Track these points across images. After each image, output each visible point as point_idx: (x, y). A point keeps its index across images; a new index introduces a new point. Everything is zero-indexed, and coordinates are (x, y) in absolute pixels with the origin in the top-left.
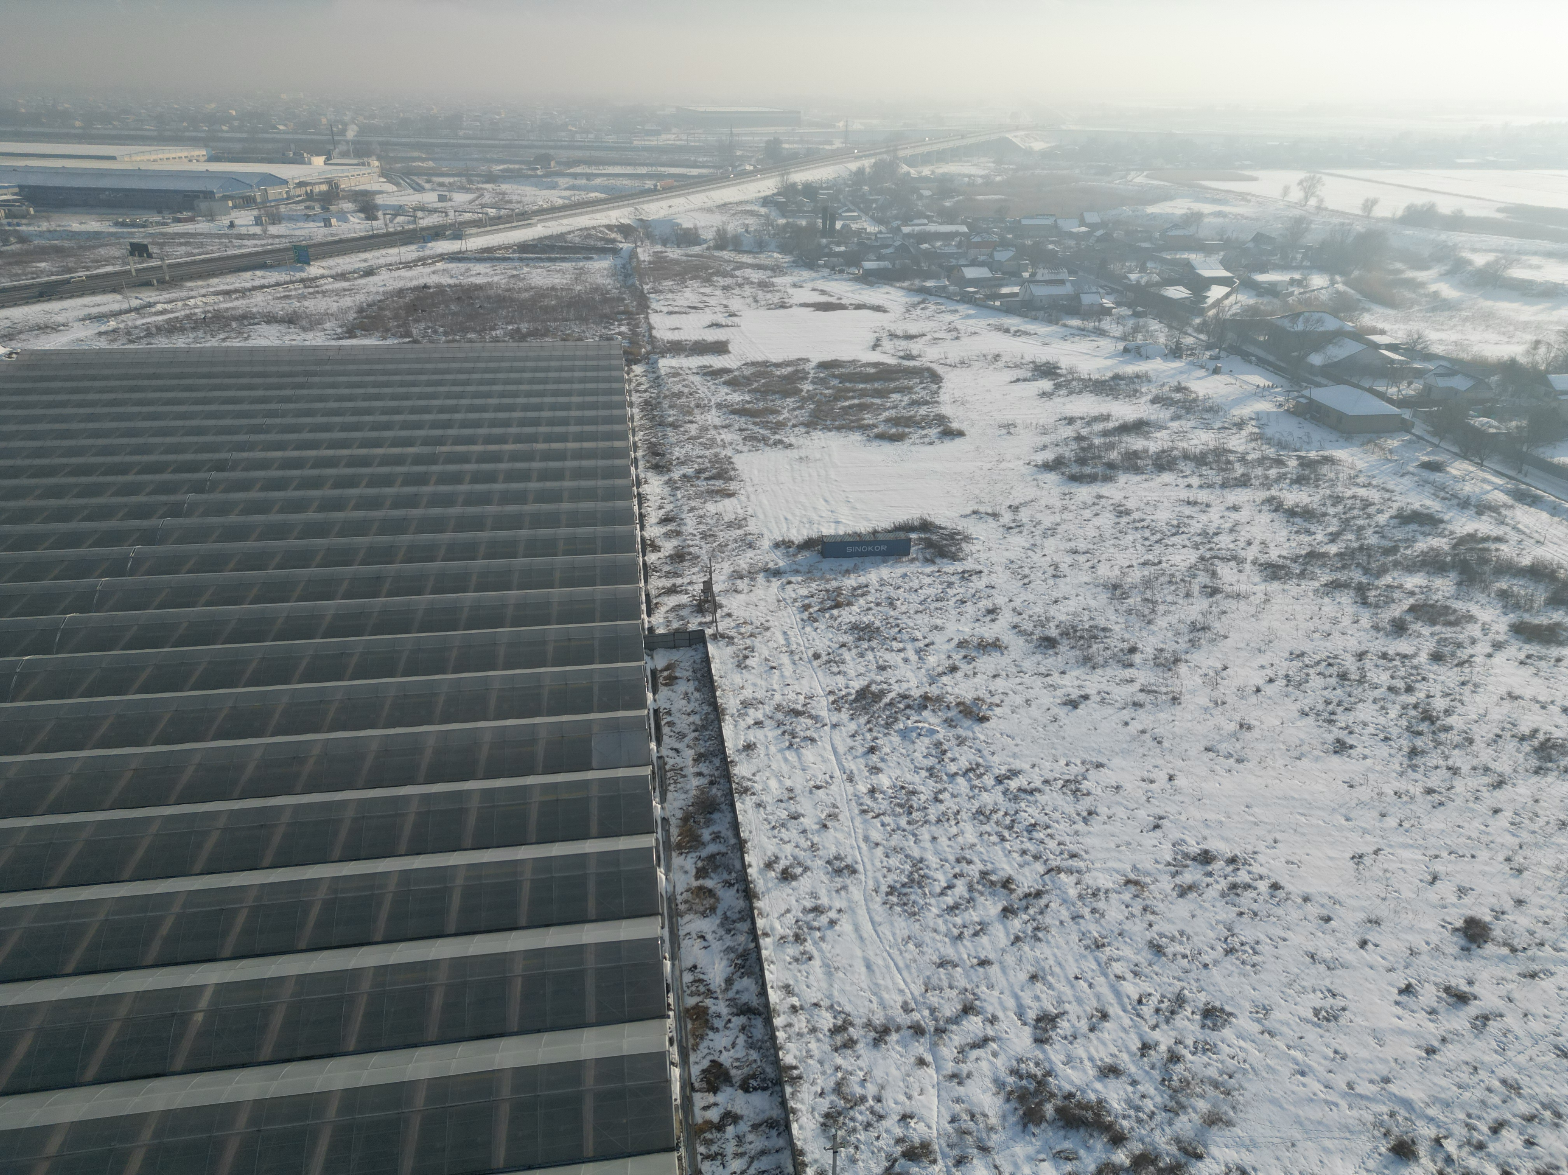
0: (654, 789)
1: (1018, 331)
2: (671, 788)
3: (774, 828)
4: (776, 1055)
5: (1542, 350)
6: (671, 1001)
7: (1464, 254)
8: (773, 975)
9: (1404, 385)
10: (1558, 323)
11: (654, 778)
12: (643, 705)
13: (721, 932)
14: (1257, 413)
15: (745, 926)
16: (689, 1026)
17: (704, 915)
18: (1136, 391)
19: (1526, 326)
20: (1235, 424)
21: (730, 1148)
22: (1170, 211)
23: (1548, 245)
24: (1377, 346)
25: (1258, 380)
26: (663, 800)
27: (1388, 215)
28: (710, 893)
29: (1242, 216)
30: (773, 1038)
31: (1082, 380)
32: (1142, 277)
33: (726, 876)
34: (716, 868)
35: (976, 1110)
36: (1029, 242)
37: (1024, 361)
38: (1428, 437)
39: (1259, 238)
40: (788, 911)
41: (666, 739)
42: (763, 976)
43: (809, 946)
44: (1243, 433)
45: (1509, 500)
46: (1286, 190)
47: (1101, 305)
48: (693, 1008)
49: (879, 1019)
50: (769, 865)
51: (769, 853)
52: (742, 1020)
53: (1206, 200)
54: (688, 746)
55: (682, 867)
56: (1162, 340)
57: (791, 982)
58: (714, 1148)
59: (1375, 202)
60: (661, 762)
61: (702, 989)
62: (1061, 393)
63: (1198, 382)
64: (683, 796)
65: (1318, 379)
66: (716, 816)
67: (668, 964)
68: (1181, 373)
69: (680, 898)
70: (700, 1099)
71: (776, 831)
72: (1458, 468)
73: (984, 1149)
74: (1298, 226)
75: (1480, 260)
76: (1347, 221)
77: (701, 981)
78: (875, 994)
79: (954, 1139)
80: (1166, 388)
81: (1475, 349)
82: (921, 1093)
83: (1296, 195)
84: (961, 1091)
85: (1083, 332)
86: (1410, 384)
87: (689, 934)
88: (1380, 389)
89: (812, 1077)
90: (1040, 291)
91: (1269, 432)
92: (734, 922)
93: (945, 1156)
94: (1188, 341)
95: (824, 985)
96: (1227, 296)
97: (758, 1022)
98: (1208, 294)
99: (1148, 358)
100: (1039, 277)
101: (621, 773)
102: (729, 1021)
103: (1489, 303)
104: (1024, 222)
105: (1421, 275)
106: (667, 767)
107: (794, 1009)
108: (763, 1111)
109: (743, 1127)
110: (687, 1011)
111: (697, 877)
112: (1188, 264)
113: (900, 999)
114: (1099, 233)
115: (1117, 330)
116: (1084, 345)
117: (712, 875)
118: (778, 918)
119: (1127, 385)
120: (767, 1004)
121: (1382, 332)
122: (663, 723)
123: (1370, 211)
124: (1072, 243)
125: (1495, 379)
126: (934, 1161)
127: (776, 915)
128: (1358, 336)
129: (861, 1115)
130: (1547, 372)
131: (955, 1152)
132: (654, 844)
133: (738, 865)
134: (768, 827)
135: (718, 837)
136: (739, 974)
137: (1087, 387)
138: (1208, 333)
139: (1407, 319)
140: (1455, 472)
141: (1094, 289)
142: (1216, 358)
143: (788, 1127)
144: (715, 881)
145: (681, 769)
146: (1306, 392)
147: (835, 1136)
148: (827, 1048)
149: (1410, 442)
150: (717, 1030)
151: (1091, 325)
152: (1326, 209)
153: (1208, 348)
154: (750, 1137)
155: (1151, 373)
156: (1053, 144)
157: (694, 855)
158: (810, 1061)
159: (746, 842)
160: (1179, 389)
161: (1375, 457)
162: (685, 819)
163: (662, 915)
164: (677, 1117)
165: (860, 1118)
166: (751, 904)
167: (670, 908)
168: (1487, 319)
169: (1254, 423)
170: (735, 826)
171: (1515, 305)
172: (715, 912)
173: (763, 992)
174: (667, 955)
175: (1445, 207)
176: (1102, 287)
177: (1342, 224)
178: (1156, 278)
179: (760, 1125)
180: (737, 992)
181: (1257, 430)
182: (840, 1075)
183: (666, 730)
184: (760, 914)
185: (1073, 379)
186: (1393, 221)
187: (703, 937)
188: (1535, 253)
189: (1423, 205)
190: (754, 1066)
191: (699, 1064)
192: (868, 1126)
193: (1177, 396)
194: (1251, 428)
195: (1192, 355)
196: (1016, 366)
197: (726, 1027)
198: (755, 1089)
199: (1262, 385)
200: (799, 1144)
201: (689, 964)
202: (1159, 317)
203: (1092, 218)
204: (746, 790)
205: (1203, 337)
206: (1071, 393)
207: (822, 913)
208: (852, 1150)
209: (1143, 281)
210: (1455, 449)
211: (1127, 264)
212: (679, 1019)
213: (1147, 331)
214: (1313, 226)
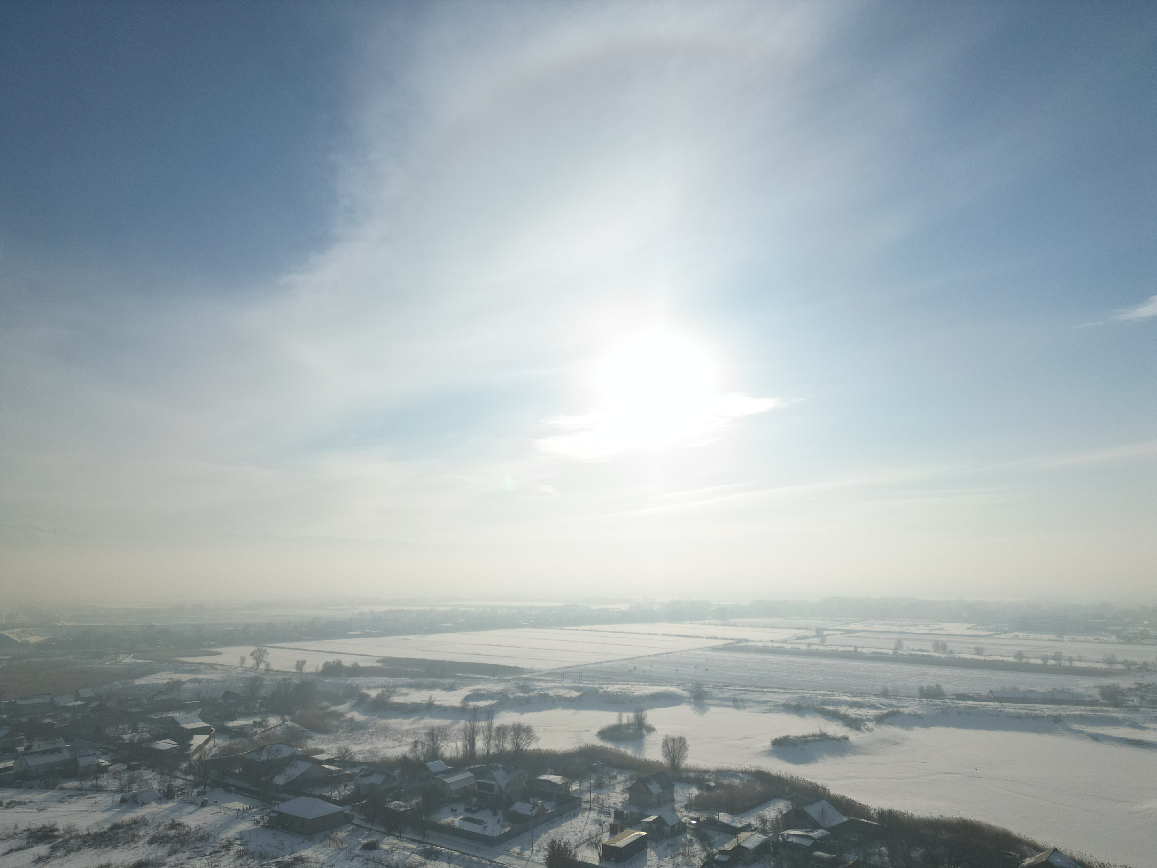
1: (12, 802)
5: (420, 747)
7: (363, 691)
9: (342, 788)
10: (424, 728)
14: (241, 833)
18: (134, 836)
19: (407, 733)
20: (224, 847)
22: (155, 681)
23: (408, 680)
24: (320, 762)
25: (239, 805)
27: (314, 670)
29: (212, 680)
31: (79, 836)
32: (134, 737)
36: (24, 720)
37: (18, 831)
38: (364, 824)
39: (227, 695)
44: (231, 853)
45: (423, 860)
46: (243, 660)
47: (98, 765)
53: (184, 672)
56: (155, 786)
59: (304, 662)
62: (58, 854)
63: (190, 816)
65: (283, 795)
68: (174, 811)
72: (387, 843)
74: (255, 683)
75: (373, 694)
76: (287, 677)
80: (162, 828)
81: (382, 753)
83: (250, 662)
85: (81, 792)
86: (346, 786)
88: (327, 794)
90: (34, 762)
91: (251, 847)
94: (178, 783)
96: (207, 742)
98: (192, 742)
99: (144, 804)
100: (35, 749)
103: (384, 721)
104: (19, 702)
105: (341, 708)
112: (173, 721)
114: (94, 704)
115: (113, 784)
116: (82, 804)
119: (125, 832)
121: (322, 752)
123: (301, 669)
124: (68, 715)
125: (397, 772)
128: (307, 757)
130: (425, 761)
137: (85, 842)
138: (195, 775)
139: (336, 740)
140: (385, 847)
141: (91, 752)
142: (203, 793)
146: (276, 808)
149: (353, 831)
151: (88, 784)
152: (272, 670)
153: (196, 785)
155: (147, 817)
156: (49, 637)
160: (174, 826)
161: (332, 849)
168: (384, 731)
169: (238, 842)
171: (398, 720)
175: (347, 662)
176: (98, 749)
177: (285, 679)
178: (147, 735)
181: (242, 848)
185: (71, 838)
186: (317, 674)
188: (403, 686)
189: (334, 662)
193: (173, 832)
194: (237, 848)
195: (183, 794)
196: (9, 837)
199: (241, 809)
202: (152, 767)
203: (86, 693)
205: (190, 778)
206: (69, 852)
209: (135, 740)
210: (382, 829)
211: (120, 727)
213: (142, 781)
214: (265, 683)
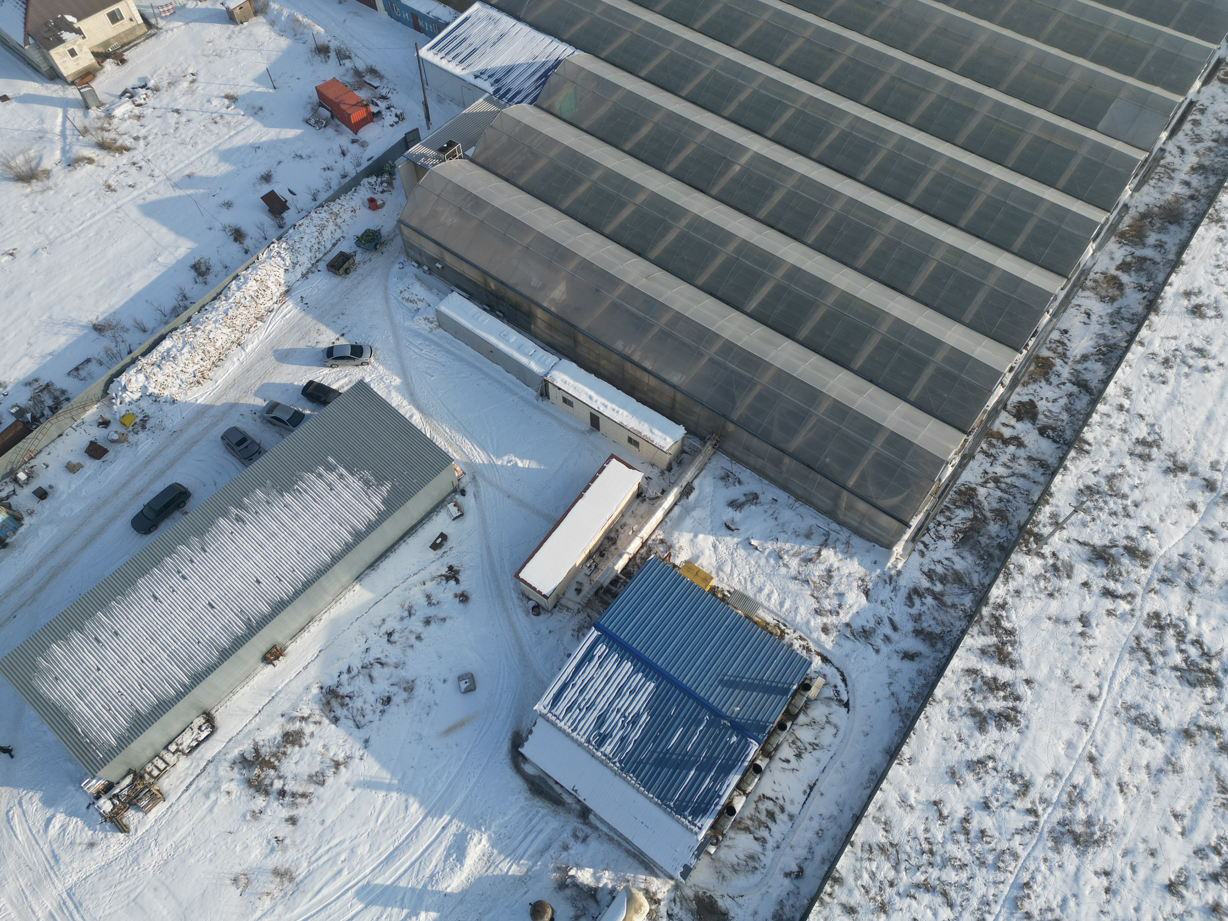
0: (1136, 175)
2: (1152, 182)
3: (1218, 266)
4: (1082, 428)
6: (1031, 343)
8: (1123, 374)
11: (1143, 166)
12: (1182, 90)
13: (1107, 320)
15: (1129, 327)
16: (1032, 368)
17: (1102, 299)
21: (1004, 458)
26: (1137, 189)
28: (1120, 286)
30: (1089, 415)
33: (1143, 281)
34: (1139, 270)
35: (1209, 563)
40: (1175, 338)
41: (1180, 135)
42: (1114, 370)
43: (1171, 374)
48: (1043, 358)
49: (1184, 458)
50: (1187, 294)
51: (1196, 285)
52: (1075, 389)
54: (1196, 153)
55: (1112, 253)
57: (1134, 389)
58: (993, 451)
60: (1159, 155)
61: (1060, 350)
64: (1157, 195)
66: (1173, 228)
67: (1047, 317)
69: (1092, 275)
70: (1004, 417)
71: (1218, 270)
73: (1191, 587)
77: (1063, 344)
78: (1196, 439)
79: (1174, 566)
82: (1175, 523)
84: (1208, 544)
87: (1080, 306)
89: (1097, 458)
92: (1123, 319)
93: (1156, 569)
95: (1160, 407)
97: (1085, 399)
101: (1118, 146)
102: (1064, 384)
106: (1162, 162)
107: (1121, 408)
108: (1043, 454)
109: (1021, 453)
110: (1038, 357)
111: (1118, 268)
113: (1214, 457)
117: (1133, 273)
118: (1162, 338)
120: (1102, 391)
122: (1190, 118)
126: (1146, 567)
127: (1162, 335)
129: (1113, 504)
131: (1167, 574)
132: (1102, 222)
133: (1160, 278)
134: (1214, 263)
135: (1161, 246)
136: (1097, 357)
143: (1053, 474)
144: (1131, 280)
145: (1173, 170)
147: (1083, 503)
148: (1125, 448)
150: (1050, 384)
154: (1022, 462)
157: (1129, 249)
158: (1104, 448)
159: (1183, 263)
162: (1144, 216)
163: (1069, 280)
164: (981, 417)
165: (1111, 504)
166: (1148, 313)
167: (1079, 278)
170: (1184, 246)
172: (1112, 303)
173: (1106, 382)
174: (1051, 311)
179: (1035, 460)
180: (1085, 369)
182: (1120, 471)
183: (1187, 126)
184: (1150, 326)
187: (1088, 315)
190: (1059, 423)
191: (1021, 395)
192: (1114, 514)
197: (1058, 386)
198: (1048, 437)
200: (1053, 489)
201: (1063, 327)
204: (1219, 220)
207: (1204, 357)
208: (1089, 518)
212: (1028, 359)
